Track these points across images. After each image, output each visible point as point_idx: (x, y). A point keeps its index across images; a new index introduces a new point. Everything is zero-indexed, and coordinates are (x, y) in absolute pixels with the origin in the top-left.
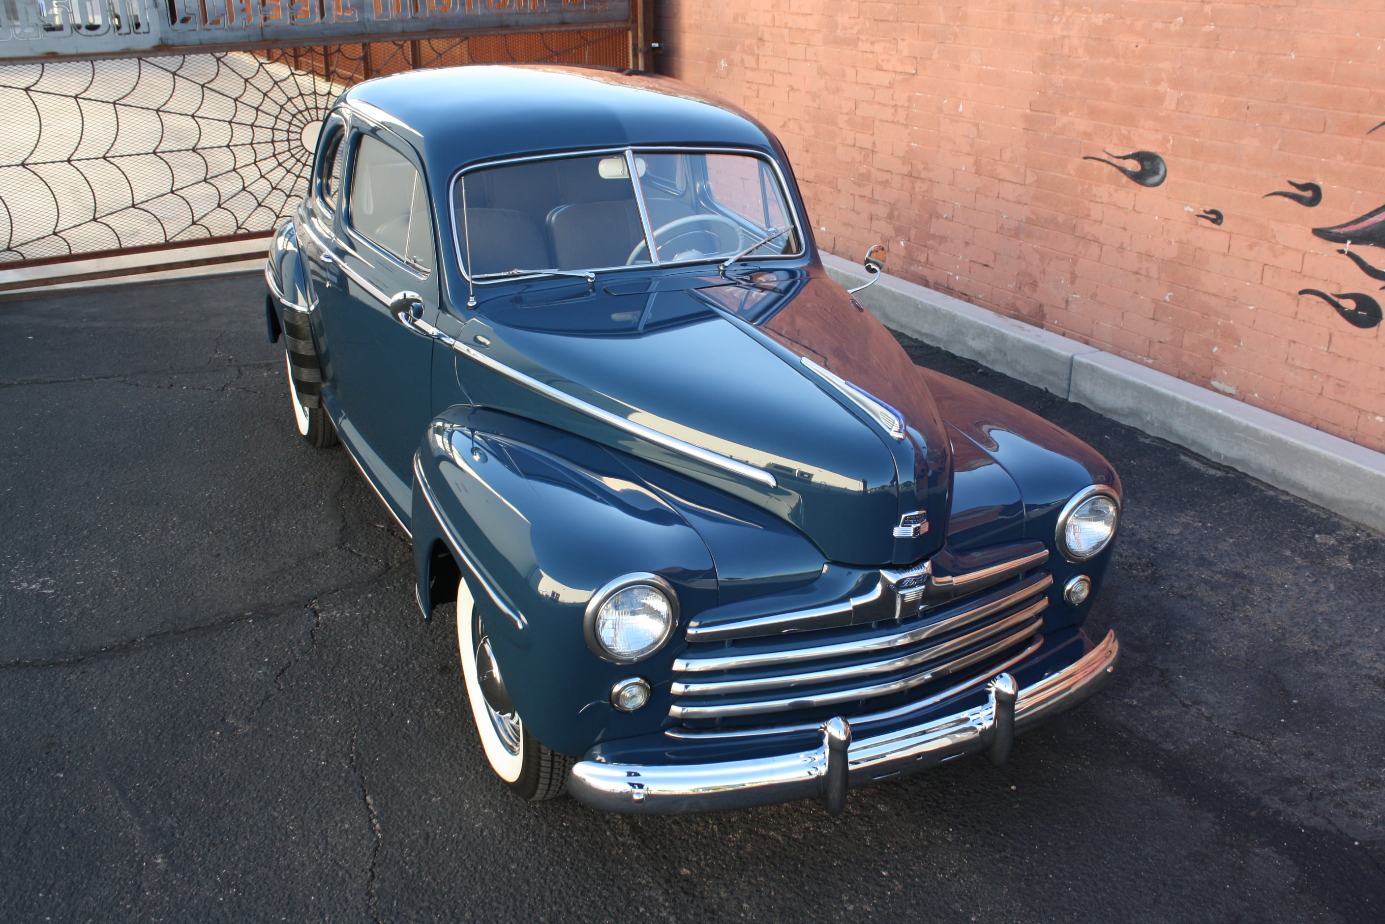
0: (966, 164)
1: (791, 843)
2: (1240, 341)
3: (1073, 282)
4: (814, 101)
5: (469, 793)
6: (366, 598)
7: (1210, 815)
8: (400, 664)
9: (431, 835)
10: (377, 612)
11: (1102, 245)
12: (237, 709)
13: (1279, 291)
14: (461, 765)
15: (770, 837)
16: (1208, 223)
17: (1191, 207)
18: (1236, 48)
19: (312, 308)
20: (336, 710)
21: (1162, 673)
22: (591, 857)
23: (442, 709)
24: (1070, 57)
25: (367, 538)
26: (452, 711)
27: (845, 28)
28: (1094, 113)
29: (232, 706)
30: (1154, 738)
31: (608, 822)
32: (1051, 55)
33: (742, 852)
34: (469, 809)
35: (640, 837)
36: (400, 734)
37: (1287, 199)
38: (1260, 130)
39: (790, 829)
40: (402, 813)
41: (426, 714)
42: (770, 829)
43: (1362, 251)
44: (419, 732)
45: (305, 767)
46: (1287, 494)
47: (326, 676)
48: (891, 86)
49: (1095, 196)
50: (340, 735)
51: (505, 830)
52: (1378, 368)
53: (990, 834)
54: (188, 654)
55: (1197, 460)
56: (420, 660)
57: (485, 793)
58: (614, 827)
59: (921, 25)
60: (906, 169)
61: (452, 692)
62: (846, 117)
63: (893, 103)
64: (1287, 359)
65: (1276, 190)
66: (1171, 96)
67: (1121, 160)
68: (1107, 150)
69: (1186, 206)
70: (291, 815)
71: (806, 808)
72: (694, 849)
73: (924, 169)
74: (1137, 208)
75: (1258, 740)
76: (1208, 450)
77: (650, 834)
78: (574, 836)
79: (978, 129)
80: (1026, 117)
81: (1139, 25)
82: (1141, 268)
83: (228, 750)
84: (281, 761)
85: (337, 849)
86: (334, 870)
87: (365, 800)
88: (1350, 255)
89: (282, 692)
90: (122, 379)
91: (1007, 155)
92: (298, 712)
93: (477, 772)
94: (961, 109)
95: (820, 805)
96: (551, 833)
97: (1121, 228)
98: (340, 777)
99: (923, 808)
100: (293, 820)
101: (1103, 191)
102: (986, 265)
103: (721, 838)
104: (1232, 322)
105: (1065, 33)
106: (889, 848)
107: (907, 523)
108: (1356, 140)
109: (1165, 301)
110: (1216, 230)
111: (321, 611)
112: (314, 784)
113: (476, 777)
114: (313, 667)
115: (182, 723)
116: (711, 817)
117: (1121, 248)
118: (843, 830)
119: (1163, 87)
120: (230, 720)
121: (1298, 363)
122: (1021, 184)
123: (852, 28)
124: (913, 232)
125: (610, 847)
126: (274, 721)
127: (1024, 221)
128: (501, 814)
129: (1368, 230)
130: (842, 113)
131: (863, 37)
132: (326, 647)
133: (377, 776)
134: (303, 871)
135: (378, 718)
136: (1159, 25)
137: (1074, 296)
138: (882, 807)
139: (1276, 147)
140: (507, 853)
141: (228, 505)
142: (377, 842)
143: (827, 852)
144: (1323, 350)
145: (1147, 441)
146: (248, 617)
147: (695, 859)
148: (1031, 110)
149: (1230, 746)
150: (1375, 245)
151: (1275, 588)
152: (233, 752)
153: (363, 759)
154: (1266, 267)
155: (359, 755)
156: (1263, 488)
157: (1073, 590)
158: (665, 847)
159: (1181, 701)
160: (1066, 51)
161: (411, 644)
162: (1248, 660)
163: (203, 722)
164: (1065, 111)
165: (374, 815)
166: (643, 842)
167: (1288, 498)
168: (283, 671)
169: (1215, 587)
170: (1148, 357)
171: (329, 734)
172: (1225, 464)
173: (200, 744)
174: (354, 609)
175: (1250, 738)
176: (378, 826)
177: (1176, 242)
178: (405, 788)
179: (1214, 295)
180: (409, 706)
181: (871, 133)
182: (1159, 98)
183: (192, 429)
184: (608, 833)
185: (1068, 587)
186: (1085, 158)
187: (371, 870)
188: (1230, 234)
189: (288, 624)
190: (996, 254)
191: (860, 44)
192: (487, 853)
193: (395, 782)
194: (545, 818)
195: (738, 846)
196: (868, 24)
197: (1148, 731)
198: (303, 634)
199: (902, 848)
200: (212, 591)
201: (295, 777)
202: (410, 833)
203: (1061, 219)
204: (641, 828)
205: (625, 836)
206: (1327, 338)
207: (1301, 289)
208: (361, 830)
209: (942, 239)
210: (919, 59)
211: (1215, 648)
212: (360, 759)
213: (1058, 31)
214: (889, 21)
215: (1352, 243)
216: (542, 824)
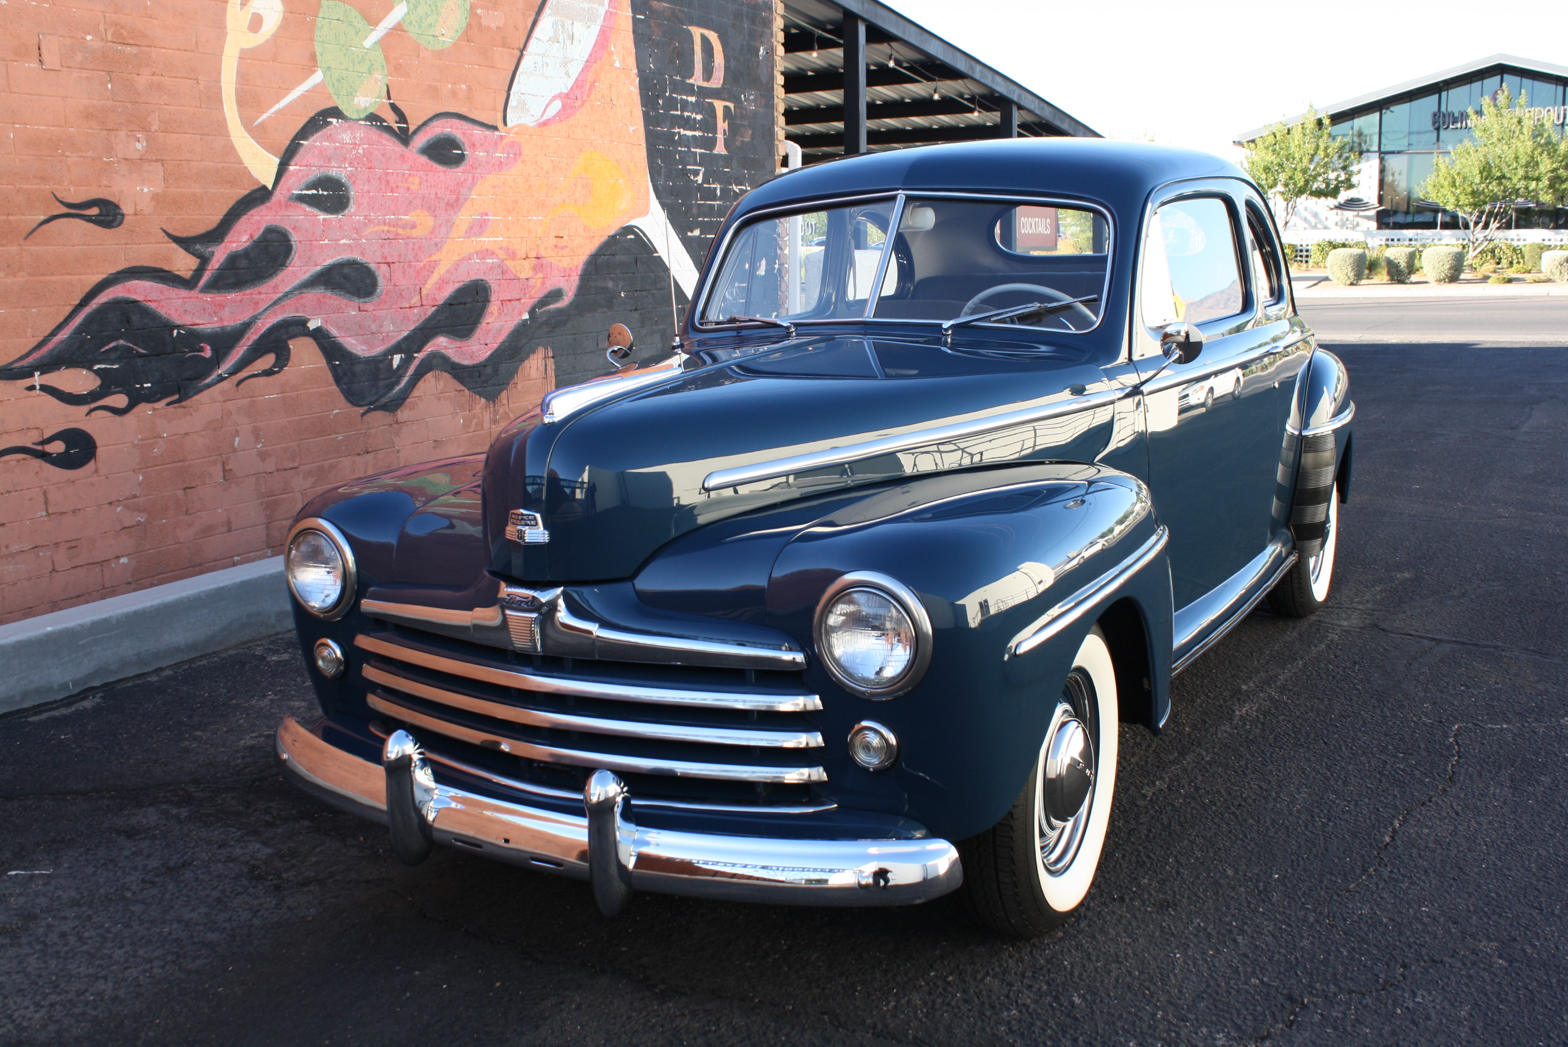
43: (55, 379)
52: (107, 506)
88: (44, 388)
108: (14, 249)
129: (55, 353)
144: (42, 516)
150: (67, 368)
206: (42, 499)
215: (41, 374)
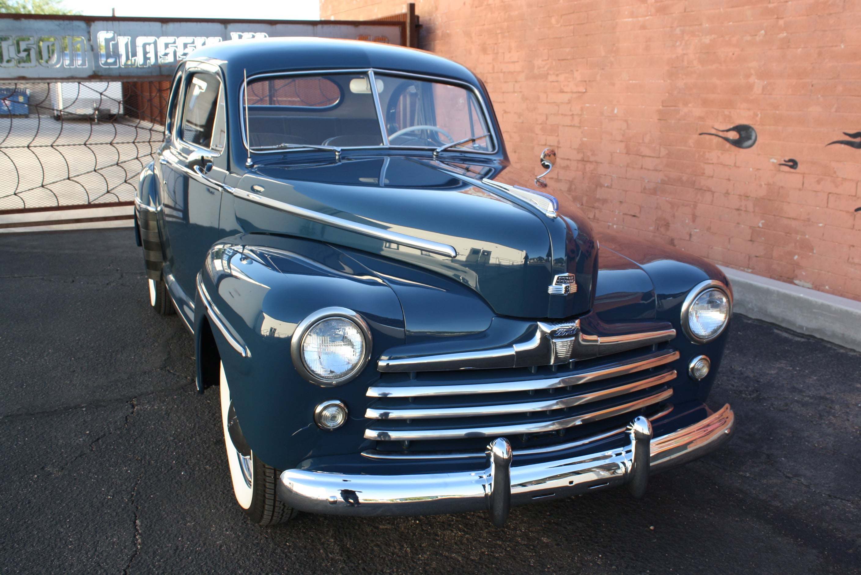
0: (620, 148)
1: (469, 562)
2: (813, 250)
3: (694, 221)
4: (519, 118)
5: (217, 520)
6: (172, 398)
7: (814, 551)
8: (186, 438)
9: (180, 548)
10: (178, 407)
11: (713, 193)
12: (56, 462)
13: (841, 210)
14: (215, 502)
15: (452, 558)
16: (787, 169)
17: (775, 159)
18: (802, 46)
19: (159, 209)
20: (130, 464)
21: (768, 456)
22: (305, 567)
23: (210, 466)
24: (688, 67)
25: (182, 365)
26: (218, 467)
27: (539, 68)
28: (705, 103)
29: (53, 460)
30: (764, 498)
31: (323, 544)
32: (675, 67)
33: (427, 568)
34: (214, 531)
35: (346, 555)
36: (174, 481)
37: (843, 146)
38: (821, 99)
39: (469, 553)
40: (161, 532)
41: (197, 469)
42: (453, 552)
44: (189, 480)
45: (95, 500)
46: (854, 351)
47: (129, 443)
48: (569, 102)
49: (708, 159)
50: (128, 479)
51: (239, 546)
53: (633, 559)
54: (31, 427)
55: (786, 332)
56: (202, 436)
57: (229, 521)
58: (327, 547)
59: (589, 59)
60: (579, 157)
61: (220, 456)
62: (540, 127)
63: (571, 113)
64: (848, 259)
65: (835, 140)
66: (758, 84)
67: (725, 133)
68: (716, 127)
69: (771, 158)
70: (74, 530)
71: (483, 538)
72: (389, 564)
73: (592, 155)
74: (737, 165)
75: (848, 501)
76: (794, 324)
77: (355, 553)
78: (294, 552)
79: (627, 124)
80: (659, 112)
81: (734, 40)
82: (741, 206)
83: (40, 487)
84: (78, 495)
85: (103, 555)
86: (95, 570)
87: (135, 522)
89: (93, 452)
90: (41, 277)
91: (647, 139)
92: (101, 464)
93: (227, 507)
94: (616, 111)
95: (494, 536)
96: (275, 550)
97: (726, 179)
98: (119, 506)
99: (578, 541)
100: (74, 534)
101: (713, 155)
102: (634, 216)
103: (412, 557)
104: (807, 237)
105: (685, 52)
106: (549, 568)
107: (559, 282)
109: (759, 227)
110: (793, 173)
111: (137, 405)
112: (98, 511)
113: (225, 510)
114: (121, 437)
115: (11, 469)
116: (406, 543)
117: (727, 193)
118: (512, 554)
119: (753, 79)
120: (48, 469)
121: (856, 261)
122: (657, 158)
123: (544, 67)
124: (585, 199)
125: (321, 561)
126: (81, 470)
127: (660, 182)
128: (239, 535)
130: (537, 124)
131: (551, 72)
132: (134, 426)
133: (148, 507)
134: (70, 569)
135: (160, 470)
136: (748, 38)
137: (695, 230)
138: (545, 540)
139: (833, 110)
140: (237, 562)
141: (90, 344)
142: (136, 551)
143: (498, 570)
145: (750, 322)
146: (83, 407)
147: (389, 571)
148: (663, 106)
149: (827, 504)
151: (851, 406)
152: (43, 489)
153: (141, 496)
154: (830, 195)
155: (138, 493)
156: (836, 348)
157: (696, 367)
158: (365, 562)
159: (784, 474)
160: (685, 63)
161: (197, 426)
162: (834, 449)
163: (27, 469)
164: (686, 104)
165: (139, 533)
166: (349, 558)
167: (855, 354)
168: (98, 439)
169: (804, 404)
170: (748, 268)
171: (120, 479)
172: (807, 333)
173: (20, 483)
174: (162, 404)
175: (842, 499)
176: (139, 541)
177: (765, 184)
178: (168, 516)
179: (794, 219)
180: (186, 464)
181: (556, 135)
182: (750, 87)
183: (79, 303)
184: (321, 551)
185: (692, 365)
186: (700, 134)
187: (125, 570)
188: (803, 174)
189: (111, 412)
190: (641, 207)
191: (549, 77)
192: (222, 561)
193: (162, 511)
194: (273, 539)
195: (425, 563)
196: (554, 63)
197: (760, 494)
198: (120, 418)
199: (560, 568)
200: (62, 391)
201: (85, 506)
202: (164, 546)
203: (685, 178)
204: (349, 548)
205: (334, 554)
207: (856, 207)
208: (125, 542)
209: (604, 201)
210: (587, 82)
211: (809, 442)
212: (139, 496)
213: (679, 51)
214: (567, 60)
216: (270, 543)
